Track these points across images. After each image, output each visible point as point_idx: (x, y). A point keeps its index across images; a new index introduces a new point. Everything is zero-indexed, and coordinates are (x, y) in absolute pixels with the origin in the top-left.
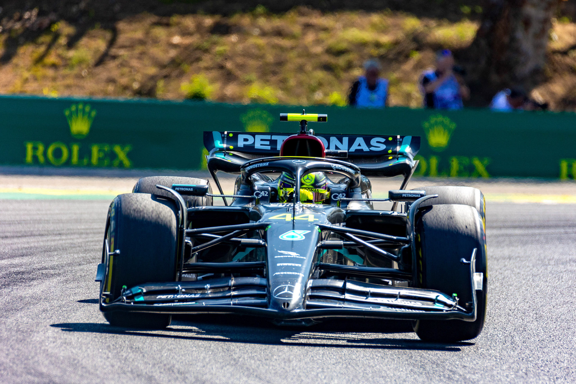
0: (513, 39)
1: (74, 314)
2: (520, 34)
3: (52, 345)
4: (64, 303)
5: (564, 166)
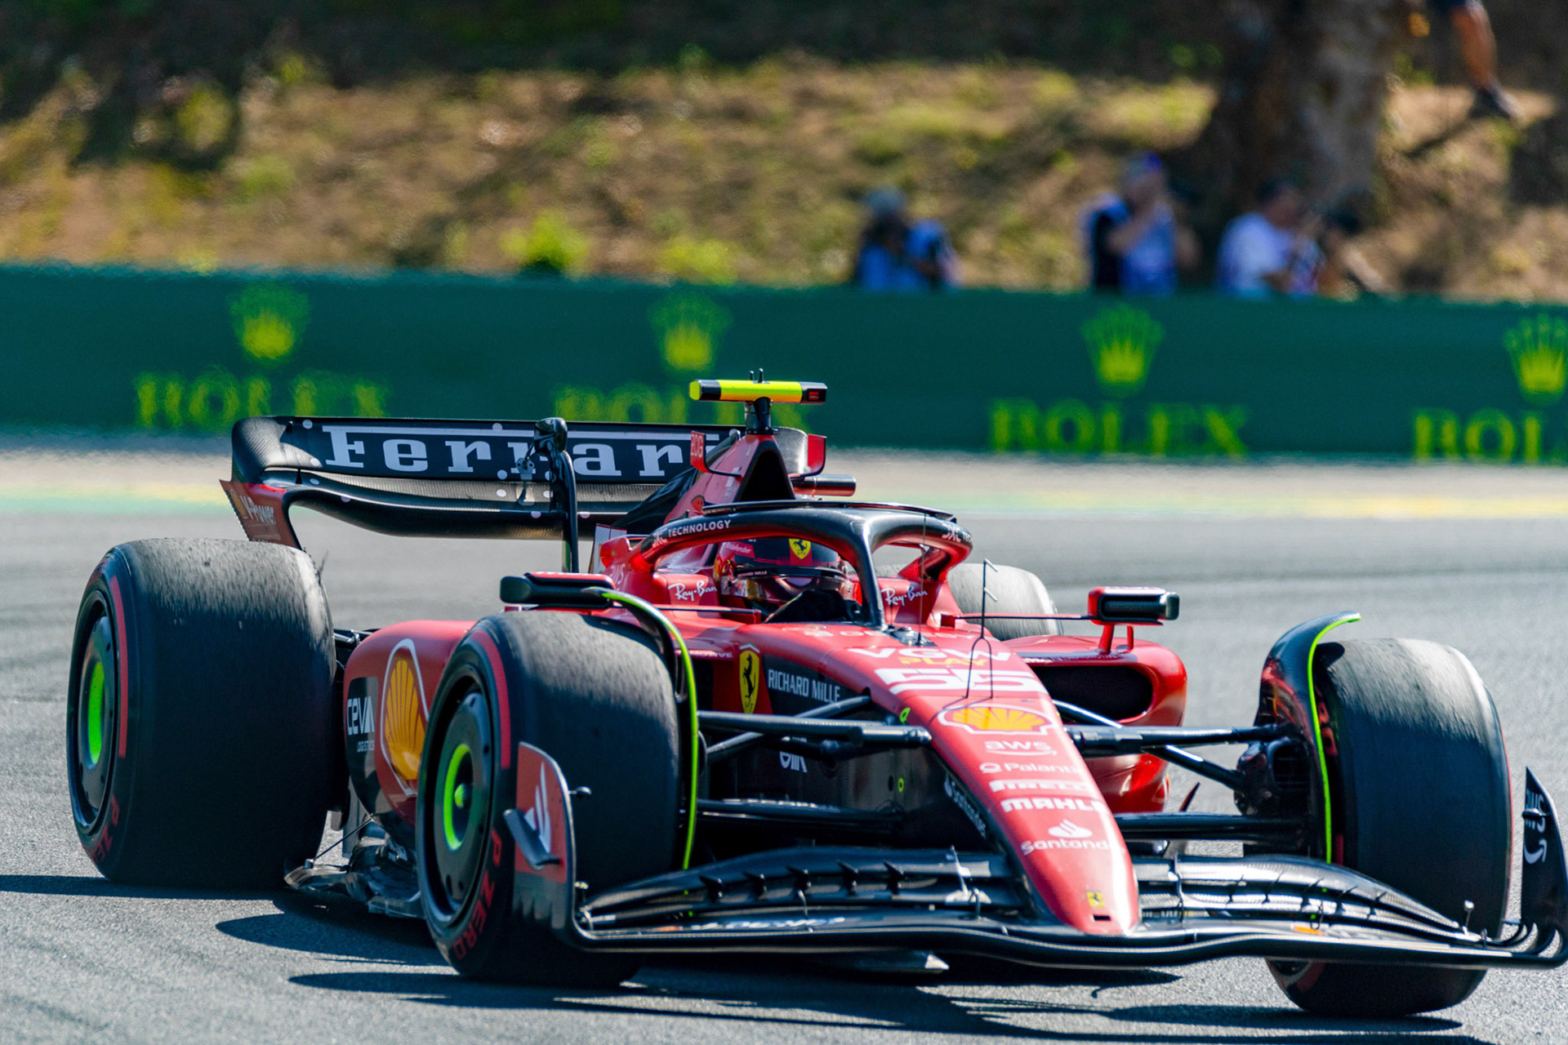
0: (1298, 128)
2: (1314, 115)
5: (1423, 427)
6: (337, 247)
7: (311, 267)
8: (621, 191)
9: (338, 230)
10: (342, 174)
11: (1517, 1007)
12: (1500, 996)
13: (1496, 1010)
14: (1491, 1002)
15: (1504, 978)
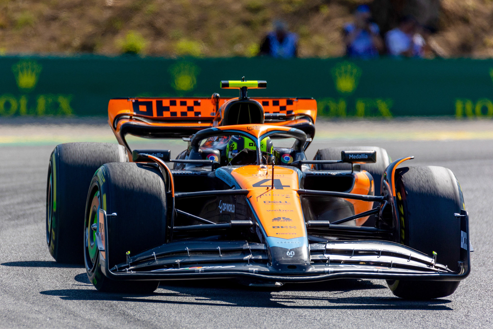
1: (24, 248)
3: (6, 276)
4: (15, 238)
5: (459, 106)
6: (54, 46)
7: (44, 54)
8: (159, 23)
9: (53, 39)
10: (54, 18)
11: (488, 323)
12: (482, 319)
13: (480, 324)
14: (478, 321)
15: (483, 312)
